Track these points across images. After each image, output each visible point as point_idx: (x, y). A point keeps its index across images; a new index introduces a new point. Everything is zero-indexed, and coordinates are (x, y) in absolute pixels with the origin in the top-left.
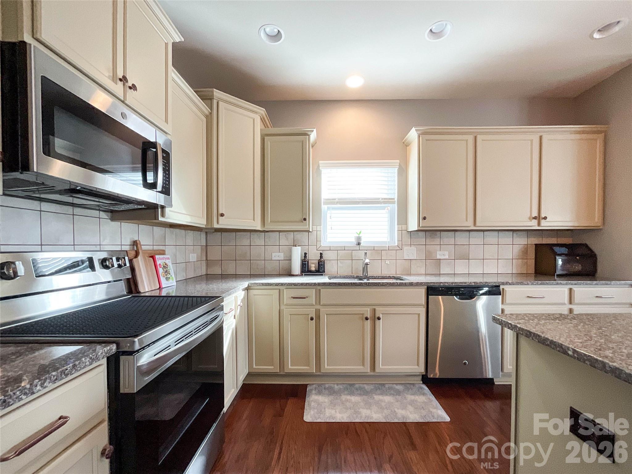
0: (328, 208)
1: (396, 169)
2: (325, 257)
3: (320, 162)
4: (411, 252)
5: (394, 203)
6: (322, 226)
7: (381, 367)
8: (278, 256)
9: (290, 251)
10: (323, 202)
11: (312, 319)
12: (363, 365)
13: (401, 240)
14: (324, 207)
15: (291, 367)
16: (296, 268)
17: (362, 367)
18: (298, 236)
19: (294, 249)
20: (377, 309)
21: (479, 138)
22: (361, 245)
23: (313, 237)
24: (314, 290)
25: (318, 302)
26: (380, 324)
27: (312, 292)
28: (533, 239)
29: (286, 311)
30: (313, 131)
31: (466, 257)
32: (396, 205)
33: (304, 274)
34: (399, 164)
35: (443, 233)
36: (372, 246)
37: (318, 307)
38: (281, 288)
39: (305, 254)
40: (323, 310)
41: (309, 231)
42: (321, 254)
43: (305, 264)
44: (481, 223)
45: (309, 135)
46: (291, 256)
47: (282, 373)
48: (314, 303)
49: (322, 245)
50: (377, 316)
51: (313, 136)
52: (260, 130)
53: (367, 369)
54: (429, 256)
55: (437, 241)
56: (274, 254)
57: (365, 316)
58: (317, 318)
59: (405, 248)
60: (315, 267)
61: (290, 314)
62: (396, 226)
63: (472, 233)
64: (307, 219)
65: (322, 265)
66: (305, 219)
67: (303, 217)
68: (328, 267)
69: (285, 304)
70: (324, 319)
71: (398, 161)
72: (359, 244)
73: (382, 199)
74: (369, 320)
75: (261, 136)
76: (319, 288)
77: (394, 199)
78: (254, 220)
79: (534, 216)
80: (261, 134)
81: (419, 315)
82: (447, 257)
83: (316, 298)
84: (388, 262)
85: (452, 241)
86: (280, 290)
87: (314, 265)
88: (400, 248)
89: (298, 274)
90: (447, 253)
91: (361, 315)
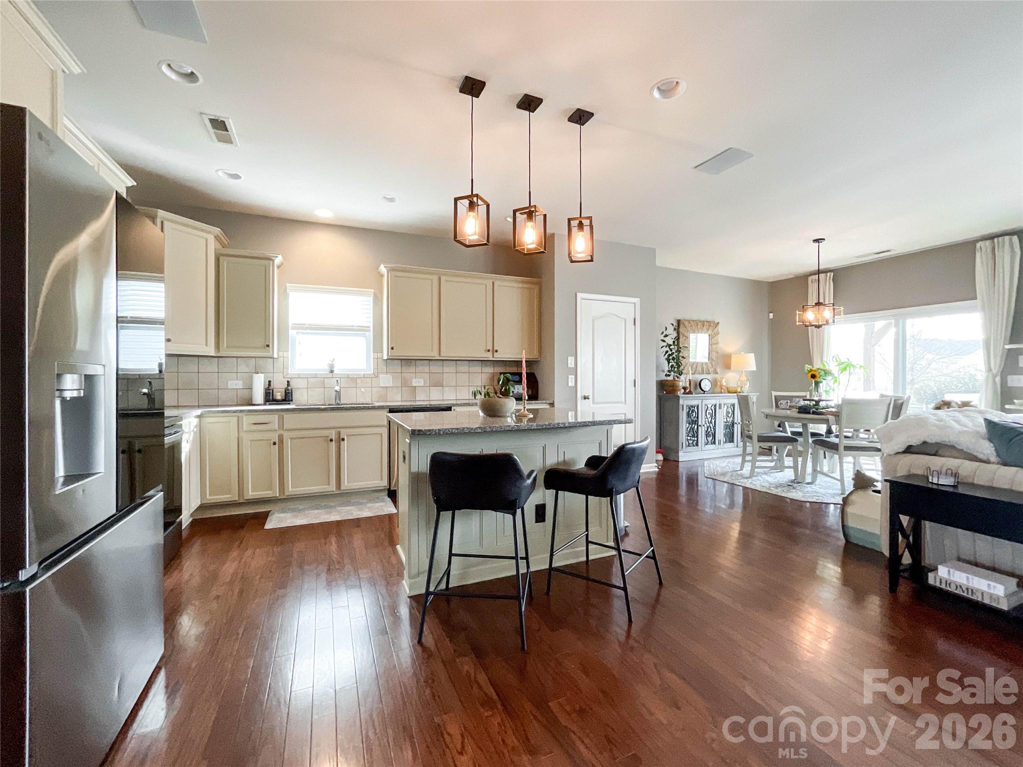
0: (298, 333)
1: (372, 298)
2: (293, 384)
3: (287, 285)
4: (386, 380)
5: (369, 331)
6: (290, 352)
7: (346, 485)
8: (236, 384)
9: (251, 379)
10: (292, 327)
11: (275, 444)
12: (329, 484)
13: (377, 368)
14: (292, 333)
15: (251, 493)
16: (259, 396)
17: (327, 486)
18: (261, 362)
19: (256, 376)
20: (342, 431)
21: (443, 278)
22: (335, 372)
23: (279, 364)
24: (277, 416)
25: (281, 427)
26: (344, 445)
27: (275, 418)
28: (500, 368)
29: (246, 438)
30: (277, 257)
31: (439, 384)
32: (371, 333)
33: (267, 403)
34: (374, 293)
35: (418, 362)
36: (346, 374)
37: (282, 432)
38: (240, 415)
39: (270, 382)
40: (286, 435)
41: (273, 358)
42: (288, 382)
43: (269, 393)
44: (445, 354)
45: (273, 261)
46: (252, 385)
47: (241, 501)
48: (277, 429)
49: (289, 372)
50: (342, 437)
51: (278, 260)
52: (214, 250)
53: (332, 488)
54: (405, 384)
55: (412, 369)
56: (230, 383)
57: (331, 438)
58: (280, 443)
59: (381, 376)
60: (281, 395)
61: (250, 441)
62: (372, 354)
63: (445, 362)
64: (271, 346)
65: (289, 393)
66: (268, 346)
67: (265, 342)
68: (296, 396)
69: (244, 430)
70: (288, 444)
71: (373, 290)
72: (332, 372)
73: (357, 326)
74: (334, 442)
75: (216, 256)
76: (282, 413)
77: (369, 327)
78: (206, 345)
79: (488, 349)
80: (215, 253)
81: (381, 435)
82: (423, 385)
83: (279, 424)
84: (363, 390)
85: (427, 369)
86: (238, 417)
87: (280, 394)
88: (376, 376)
89: (260, 403)
90: (422, 381)
91: (326, 438)
